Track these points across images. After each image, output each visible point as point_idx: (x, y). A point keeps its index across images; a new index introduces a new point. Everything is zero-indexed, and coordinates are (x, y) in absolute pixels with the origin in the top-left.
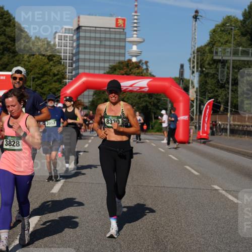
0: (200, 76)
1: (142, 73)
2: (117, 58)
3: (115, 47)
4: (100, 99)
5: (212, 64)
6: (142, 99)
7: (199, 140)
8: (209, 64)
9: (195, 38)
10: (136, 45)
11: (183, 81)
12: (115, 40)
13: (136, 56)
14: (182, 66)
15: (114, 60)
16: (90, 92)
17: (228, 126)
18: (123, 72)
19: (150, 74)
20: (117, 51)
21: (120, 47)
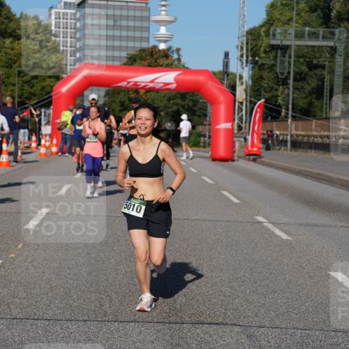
0: (253, 68)
1: (172, 65)
2: (138, 45)
3: (135, 29)
4: (114, 101)
5: (270, 51)
6: (172, 101)
7: (247, 157)
8: (265, 52)
9: (244, 15)
10: (165, 26)
11: (228, 76)
12: (135, 19)
13: (165, 42)
14: (227, 55)
15: (134, 47)
16: (101, 92)
17: (289, 137)
18: (145, 63)
19: (183, 66)
20: (138, 34)
21: (142, 29)
